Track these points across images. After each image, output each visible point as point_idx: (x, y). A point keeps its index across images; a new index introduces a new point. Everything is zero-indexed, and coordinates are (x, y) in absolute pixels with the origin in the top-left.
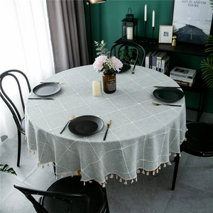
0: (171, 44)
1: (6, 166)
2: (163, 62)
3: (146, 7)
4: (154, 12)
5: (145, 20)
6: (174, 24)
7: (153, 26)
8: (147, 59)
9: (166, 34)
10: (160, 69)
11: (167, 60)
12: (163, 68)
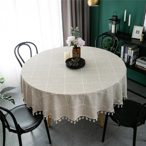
0: (139, 39)
1: (10, 97)
3: (125, 12)
4: (130, 16)
5: (125, 20)
6: (144, 25)
7: (129, 25)
8: (122, 48)
9: (138, 32)
10: (130, 57)
11: (136, 51)
12: (132, 56)
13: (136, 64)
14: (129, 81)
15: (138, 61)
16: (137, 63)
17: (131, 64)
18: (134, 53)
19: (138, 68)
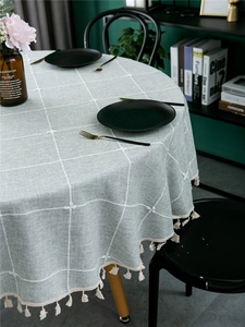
0: (225, 18)
2: (207, 59)
8: (174, 51)
10: (200, 78)
11: (217, 57)
12: (206, 75)
13: (223, 99)
14: (207, 160)
15: (226, 89)
16: (225, 97)
17: (205, 102)
18: (212, 64)
19: (231, 113)
